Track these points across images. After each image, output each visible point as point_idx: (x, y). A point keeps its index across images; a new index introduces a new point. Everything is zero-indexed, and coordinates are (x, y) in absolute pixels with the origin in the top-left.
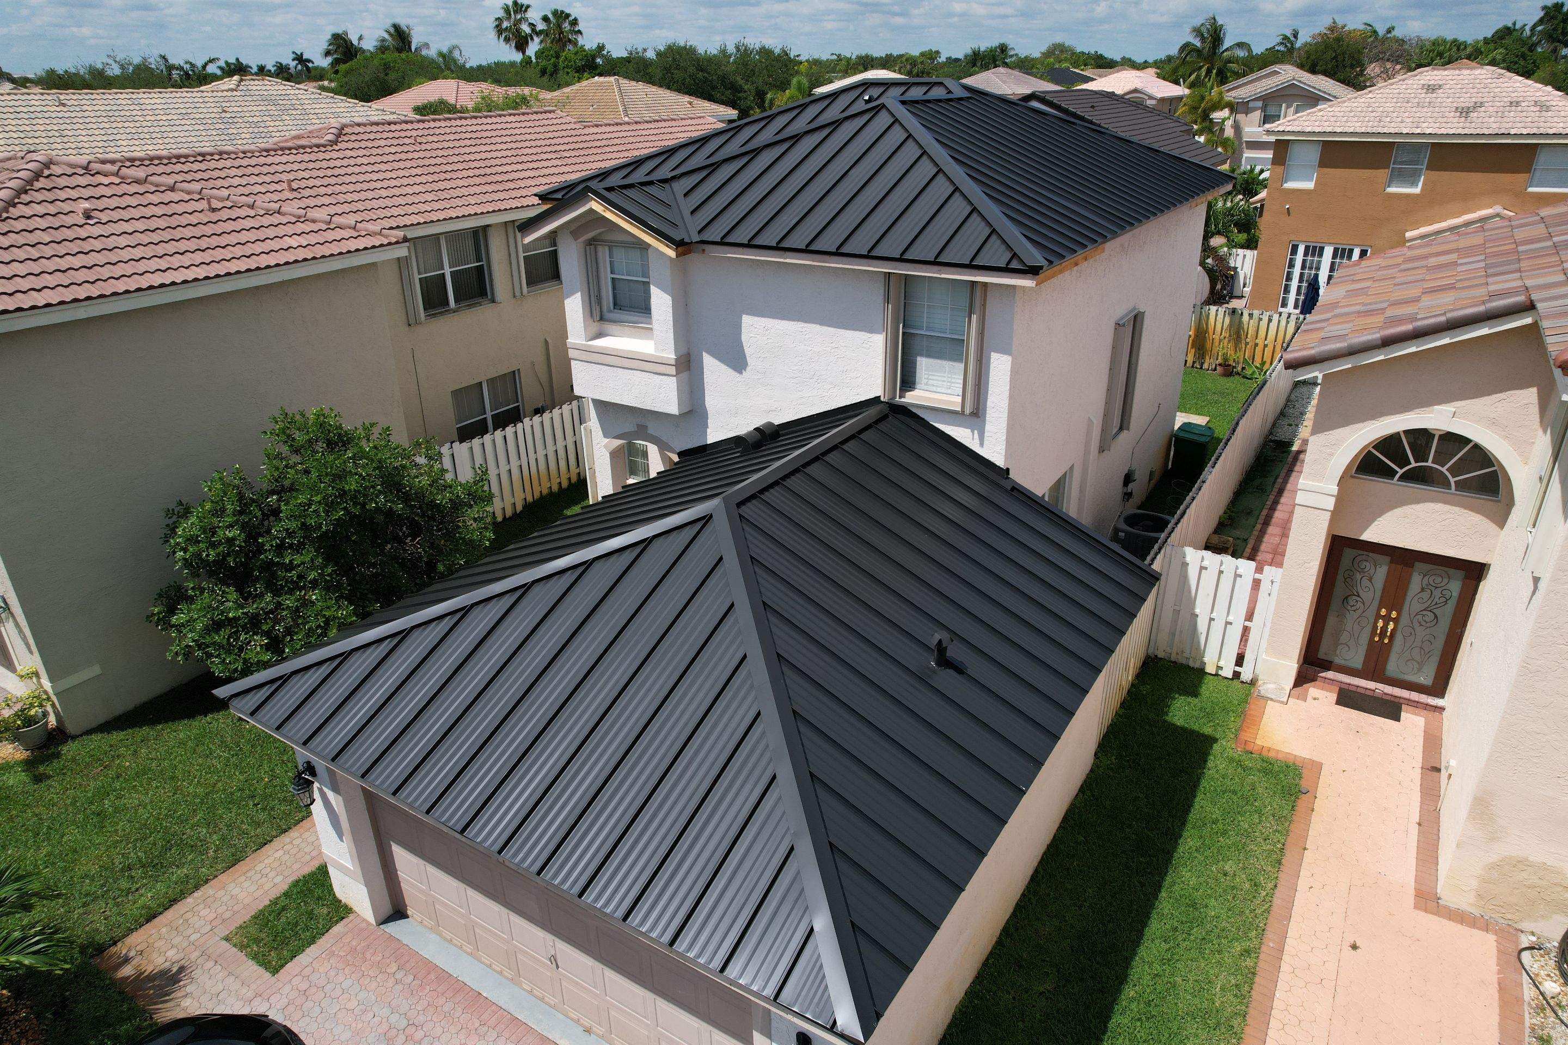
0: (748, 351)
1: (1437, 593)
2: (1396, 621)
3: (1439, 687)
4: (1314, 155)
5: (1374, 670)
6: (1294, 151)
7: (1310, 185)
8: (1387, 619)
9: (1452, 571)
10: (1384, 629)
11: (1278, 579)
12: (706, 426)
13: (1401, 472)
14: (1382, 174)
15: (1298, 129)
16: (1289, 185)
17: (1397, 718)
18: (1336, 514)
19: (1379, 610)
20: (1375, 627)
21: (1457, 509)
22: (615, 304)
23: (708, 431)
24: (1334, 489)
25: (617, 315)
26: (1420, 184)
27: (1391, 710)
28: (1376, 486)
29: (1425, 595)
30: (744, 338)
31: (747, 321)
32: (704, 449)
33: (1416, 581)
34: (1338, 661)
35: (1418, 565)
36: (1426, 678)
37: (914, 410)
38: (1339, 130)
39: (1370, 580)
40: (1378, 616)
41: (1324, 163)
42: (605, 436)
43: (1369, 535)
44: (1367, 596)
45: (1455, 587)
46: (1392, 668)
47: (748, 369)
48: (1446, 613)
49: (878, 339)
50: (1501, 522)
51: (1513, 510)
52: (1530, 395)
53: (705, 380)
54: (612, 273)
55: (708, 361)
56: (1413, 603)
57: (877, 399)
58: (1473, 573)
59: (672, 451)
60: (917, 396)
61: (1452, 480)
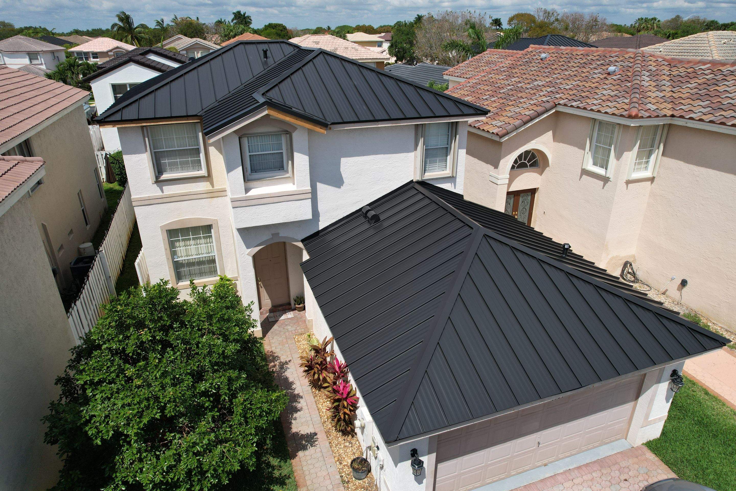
0: (344, 176)
1: (526, 202)
2: (517, 215)
9: (529, 193)
12: (319, 221)
13: (517, 166)
18: (508, 186)
21: (531, 173)
23: (320, 223)
24: (508, 176)
28: (516, 171)
29: (523, 203)
30: (341, 170)
31: (344, 161)
32: (317, 234)
33: (521, 200)
35: (522, 195)
37: (427, 182)
39: (510, 204)
44: (509, 210)
45: (529, 198)
47: (344, 185)
48: (528, 208)
49: (412, 155)
50: (541, 174)
51: (547, 168)
52: (550, 133)
53: (318, 197)
54: (249, 152)
55: (320, 186)
56: (520, 207)
57: (412, 182)
58: (533, 192)
59: (297, 241)
60: (429, 175)
61: (528, 164)
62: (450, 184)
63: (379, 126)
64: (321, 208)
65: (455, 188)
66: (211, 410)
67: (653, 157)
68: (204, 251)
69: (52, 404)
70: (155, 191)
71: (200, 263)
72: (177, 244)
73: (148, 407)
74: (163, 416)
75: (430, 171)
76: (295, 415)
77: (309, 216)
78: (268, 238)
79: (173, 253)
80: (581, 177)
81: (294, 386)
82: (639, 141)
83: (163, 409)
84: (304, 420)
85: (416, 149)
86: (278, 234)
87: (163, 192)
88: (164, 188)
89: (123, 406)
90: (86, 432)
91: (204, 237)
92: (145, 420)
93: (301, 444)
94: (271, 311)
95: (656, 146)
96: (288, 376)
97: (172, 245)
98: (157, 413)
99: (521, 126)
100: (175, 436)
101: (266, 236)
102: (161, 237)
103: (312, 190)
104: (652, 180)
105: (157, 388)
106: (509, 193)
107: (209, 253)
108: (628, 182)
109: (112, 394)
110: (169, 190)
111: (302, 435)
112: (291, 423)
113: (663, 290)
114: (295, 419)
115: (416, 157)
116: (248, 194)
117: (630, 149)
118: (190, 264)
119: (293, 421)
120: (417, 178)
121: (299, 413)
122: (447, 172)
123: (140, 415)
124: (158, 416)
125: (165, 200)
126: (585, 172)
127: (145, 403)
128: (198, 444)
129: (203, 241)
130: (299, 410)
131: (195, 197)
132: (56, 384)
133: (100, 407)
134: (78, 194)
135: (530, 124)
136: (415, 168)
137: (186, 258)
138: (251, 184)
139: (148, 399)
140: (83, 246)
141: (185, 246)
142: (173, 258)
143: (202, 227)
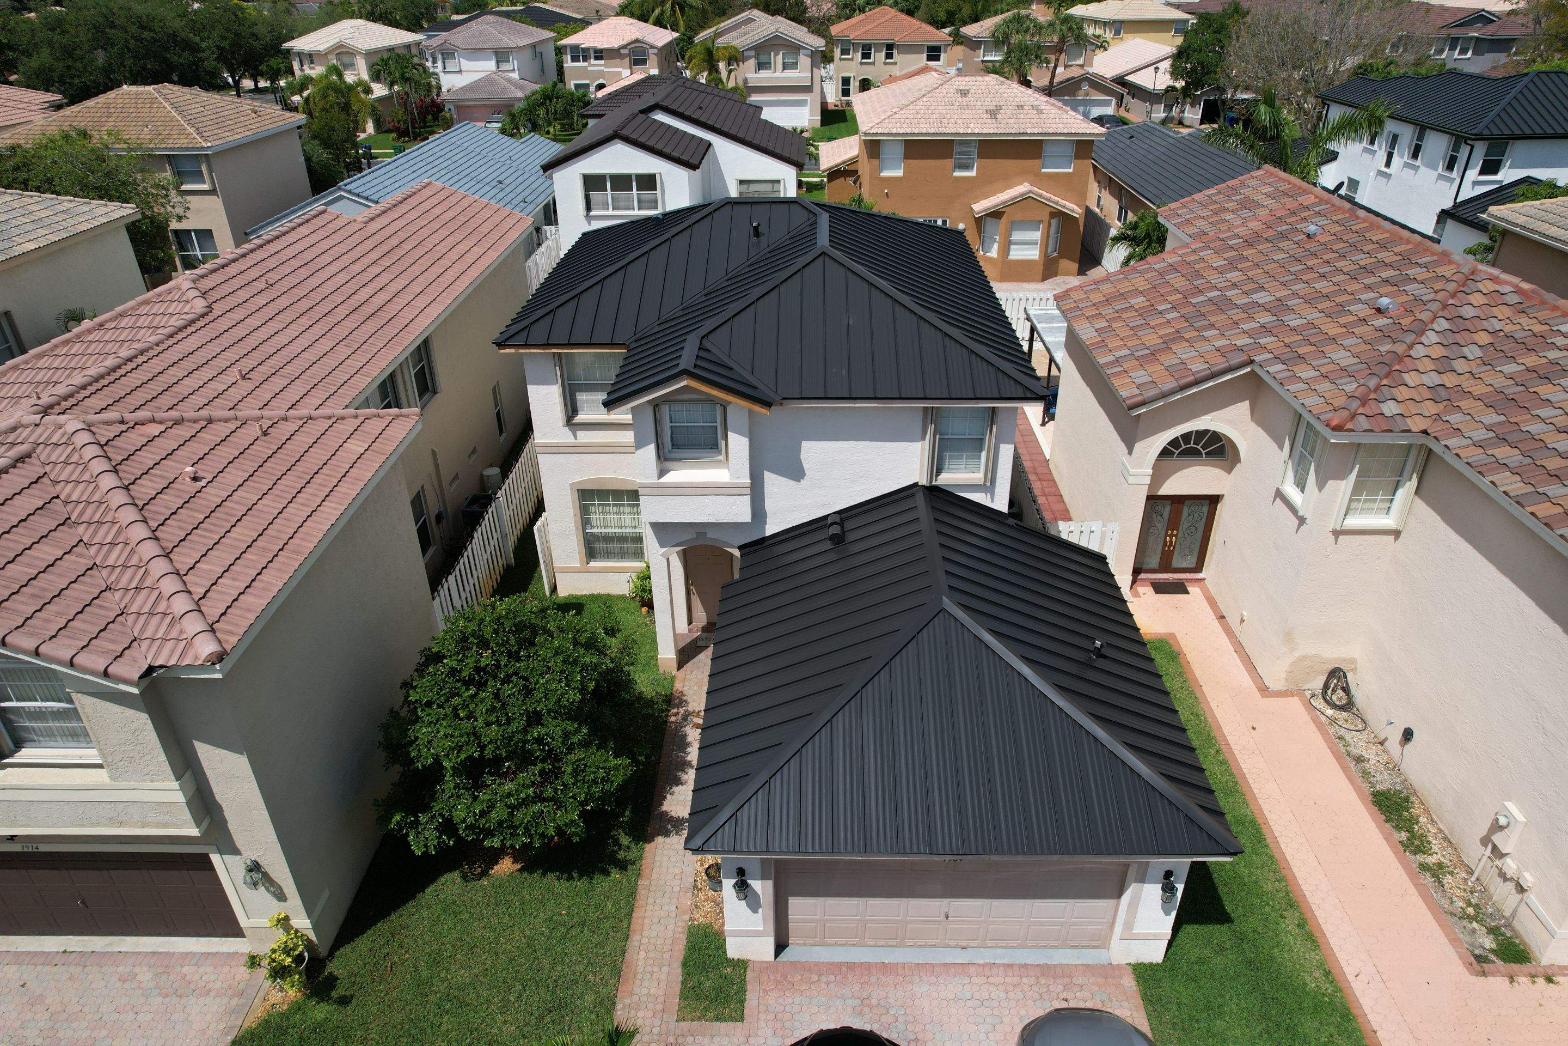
0: (806, 465)
1: (1196, 515)
2: (1176, 536)
3: (1199, 568)
4: (900, 150)
5: (1165, 566)
6: (886, 151)
7: (899, 173)
8: (1171, 536)
9: (1203, 502)
10: (1171, 542)
11: (1117, 530)
12: (765, 524)
13: (1177, 452)
14: (949, 163)
15: (886, 131)
16: (885, 174)
17: (1186, 592)
18: (1151, 486)
19: (1167, 532)
20: (1165, 542)
21: (1206, 468)
22: (673, 445)
23: (767, 528)
24: (1150, 471)
25: (677, 454)
26: (975, 168)
27: (1180, 588)
28: (1168, 463)
29: (1190, 518)
30: (802, 457)
31: (805, 445)
32: (764, 539)
33: (1186, 511)
34: (1145, 566)
35: (1187, 502)
36: (1191, 562)
37: (942, 488)
38: (916, 131)
39: (1161, 516)
40: (1166, 535)
41: (907, 157)
42: (662, 546)
43: (1160, 493)
44: (1159, 526)
45: (1205, 509)
46: (1176, 563)
47: (806, 478)
48: (1201, 525)
49: (918, 445)
50: (1229, 471)
51: (1238, 465)
52: (1246, 405)
53: (766, 492)
54: (671, 422)
55: (769, 478)
56: (1184, 524)
57: (916, 485)
58: (1214, 500)
59: (733, 547)
60: (945, 479)
61: (1203, 452)
62: (983, 494)
63: (857, 405)
64: (769, 505)
65: (992, 501)
66: (543, 761)
67: (1400, 493)
68: (628, 523)
69: (392, 711)
70: (564, 436)
71: (622, 539)
72: (592, 509)
73: (468, 744)
74: (482, 756)
75: (950, 470)
76: (675, 789)
77: (746, 517)
78: (690, 537)
79: (585, 522)
80: (1274, 501)
81: (689, 749)
82: (1358, 466)
83: (483, 747)
84: (683, 797)
85: (923, 438)
86: (705, 534)
87: (576, 439)
88: (578, 433)
89: (446, 736)
90: (409, 753)
91: (629, 505)
92: (463, 756)
93: (665, 827)
94: (704, 629)
95: (1406, 474)
96: (688, 733)
97: (584, 511)
98: (476, 751)
99: (1173, 392)
100: (495, 780)
101: (688, 536)
102: (569, 498)
103: (752, 483)
104: (1397, 534)
105: (480, 724)
106: (1153, 499)
107: (635, 527)
108: (1337, 533)
109: (437, 721)
110: (585, 437)
111: (672, 817)
112: (665, 797)
113: (1382, 738)
114: (672, 794)
115: (923, 449)
116: (662, 480)
117: (1342, 476)
118: (608, 538)
119: (668, 796)
120: (924, 481)
121: (680, 786)
122: (977, 477)
123: (460, 748)
124: (476, 755)
125: (578, 450)
126: (1279, 494)
127: (465, 738)
128: (513, 796)
129: (627, 510)
130: (682, 784)
131: (618, 449)
132: (401, 688)
133: (424, 730)
134: (494, 389)
135: (1195, 390)
136: (922, 466)
137: (603, 530)
138: (669, 464)
139: (468, 734)
140: (486, 472)
141: (603, 513)
142: (584, 528)
143: (628, 491)
